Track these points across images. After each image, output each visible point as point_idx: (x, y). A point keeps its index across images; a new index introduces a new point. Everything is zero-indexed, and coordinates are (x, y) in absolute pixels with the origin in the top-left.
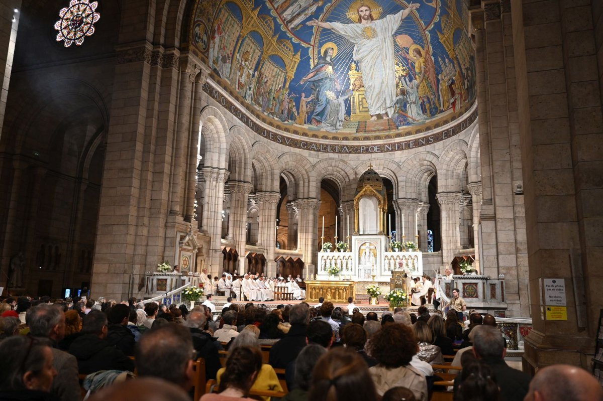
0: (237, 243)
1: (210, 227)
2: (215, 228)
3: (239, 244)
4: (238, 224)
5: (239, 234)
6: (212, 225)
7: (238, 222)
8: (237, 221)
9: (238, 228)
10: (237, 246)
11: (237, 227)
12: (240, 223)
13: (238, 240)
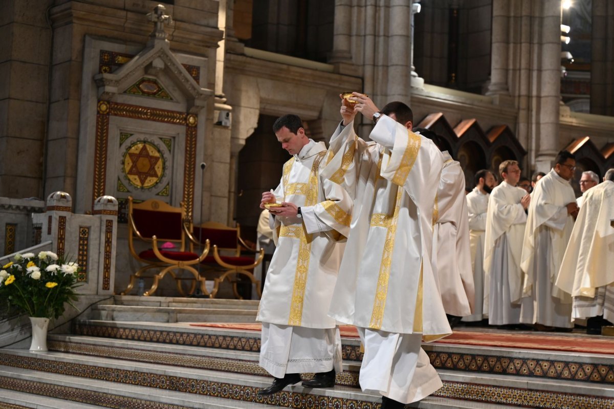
0: (523, 104)
1: (362, 36)
2: (381, 40)
3: (529, 109)
4: (525, 29)
5: (530, 70)
6: (369, 29)
7: (525, 21)
8: (518, 18)
9: (524, 47)
10: (522, 114)
11: (518, 42)
12: (531, 26)
13: (523, 91)
